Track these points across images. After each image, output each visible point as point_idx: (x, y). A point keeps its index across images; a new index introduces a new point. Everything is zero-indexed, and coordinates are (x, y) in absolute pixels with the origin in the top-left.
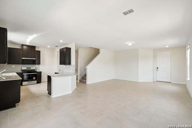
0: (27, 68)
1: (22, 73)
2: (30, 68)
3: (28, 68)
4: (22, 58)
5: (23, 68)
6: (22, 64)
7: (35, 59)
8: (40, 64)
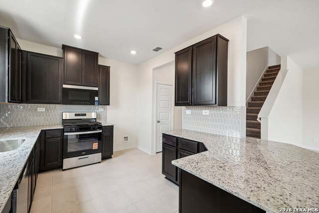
0: (76, 115)
1: (63, 131)
2: (85, 115)
3: (79, 115)
4: (65, 86)
5: (67, 116)
7: (97, 89)
8: (109, 104)
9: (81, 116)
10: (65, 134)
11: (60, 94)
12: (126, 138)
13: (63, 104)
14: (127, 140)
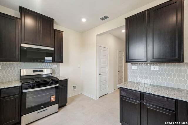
0: (34, 71)
1: (21, 88)
2: (42, 71)
3: (37, 71)
4: (22, 45)
5: (24, 73)
6: (21, 61)
7: (52, 49)
8: (62, 62)
9: (38, 72)
10: (24, 91)
11: (18, 53)
12: (74, 87)
13: (20, 62)
14: (75, 88)
